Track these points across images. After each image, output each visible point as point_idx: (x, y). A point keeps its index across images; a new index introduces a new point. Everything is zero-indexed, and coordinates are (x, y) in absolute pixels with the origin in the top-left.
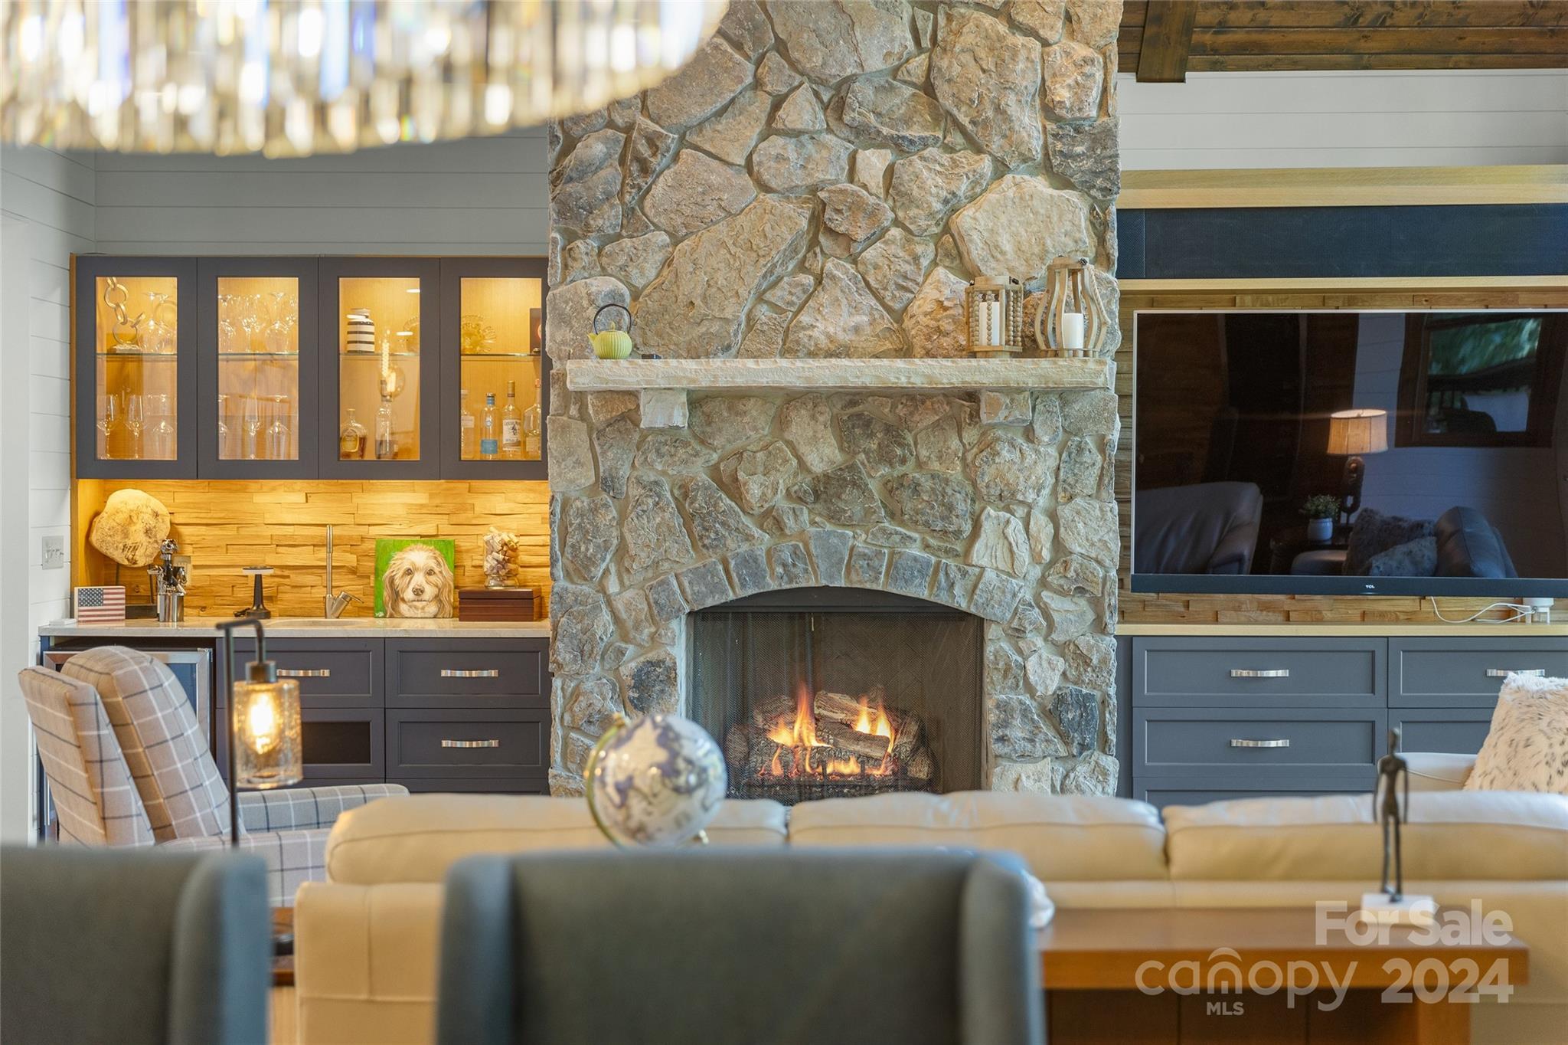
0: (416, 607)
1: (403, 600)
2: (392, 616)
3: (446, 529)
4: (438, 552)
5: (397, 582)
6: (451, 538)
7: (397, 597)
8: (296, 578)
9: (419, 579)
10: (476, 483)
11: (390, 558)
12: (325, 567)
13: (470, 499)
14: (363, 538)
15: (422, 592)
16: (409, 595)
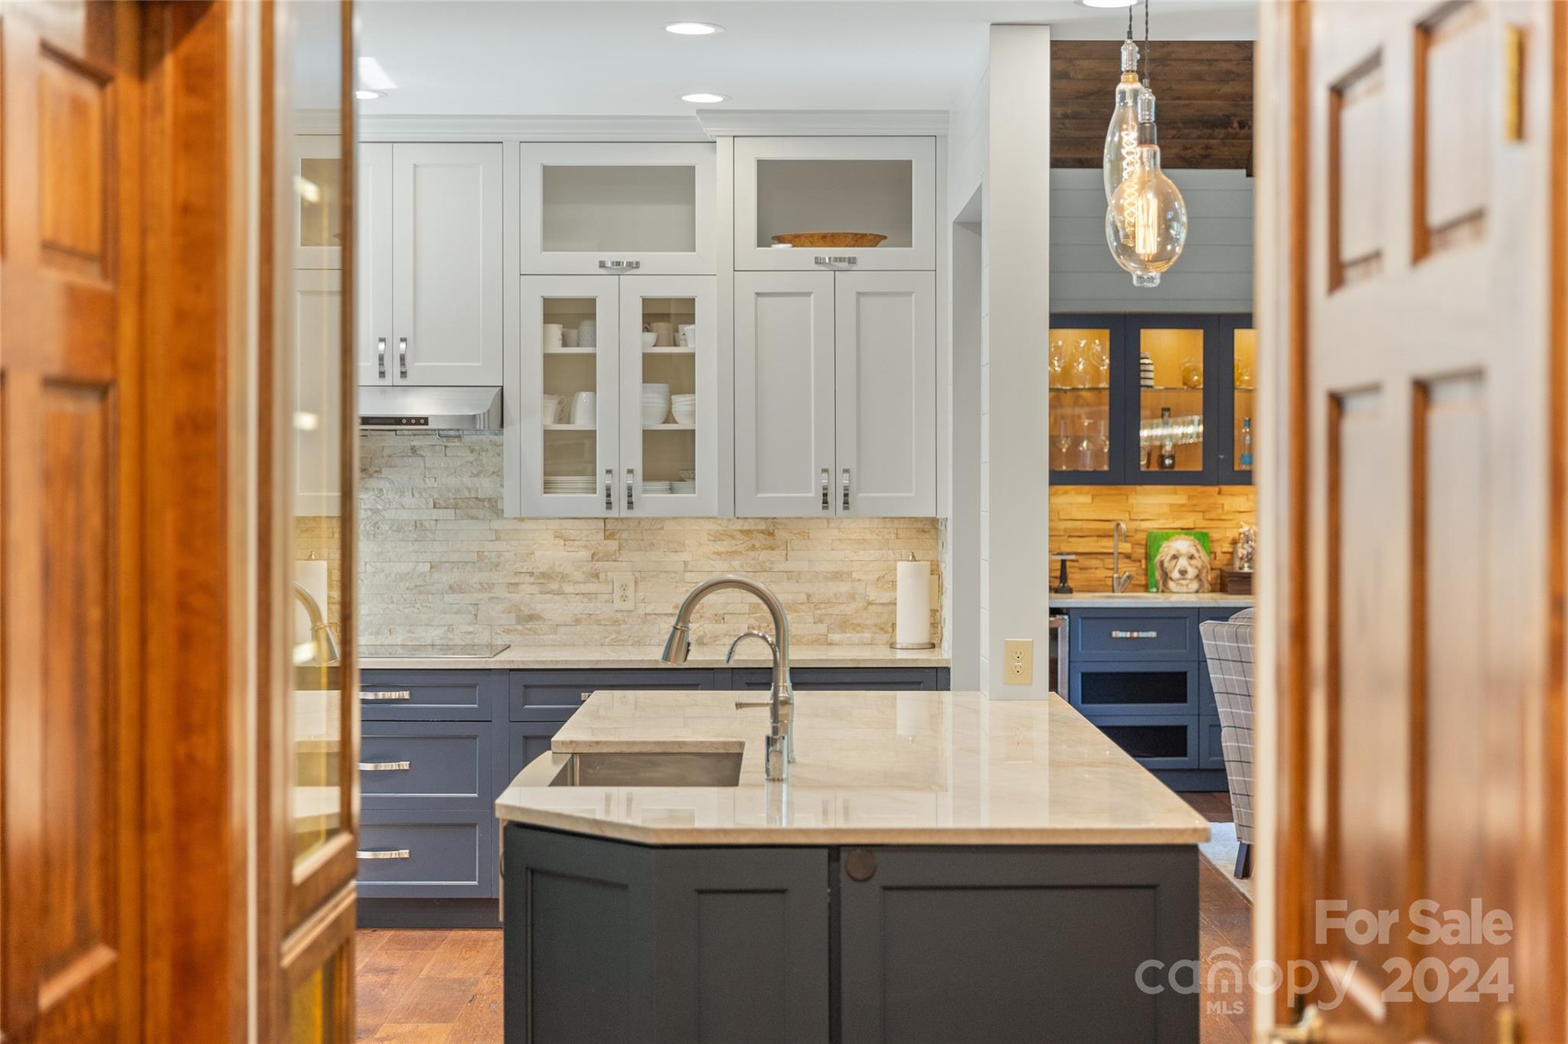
0: (1182, 585)
1: (1171, 579)
2: (1163, 591)
3: (1201, 523)
4: (1197, 541)
5: (1166, 564)
6: (1205, 531)
7: (1166, 576)
8: (1084, 562)
9: (1183, 562)
10: (1225, 488)
11: (1160, 546)
12: (1112, 554)
13: (1221, 500)
14: (1137, 531)
15: (1186, 572)
16: (1175, 575)
